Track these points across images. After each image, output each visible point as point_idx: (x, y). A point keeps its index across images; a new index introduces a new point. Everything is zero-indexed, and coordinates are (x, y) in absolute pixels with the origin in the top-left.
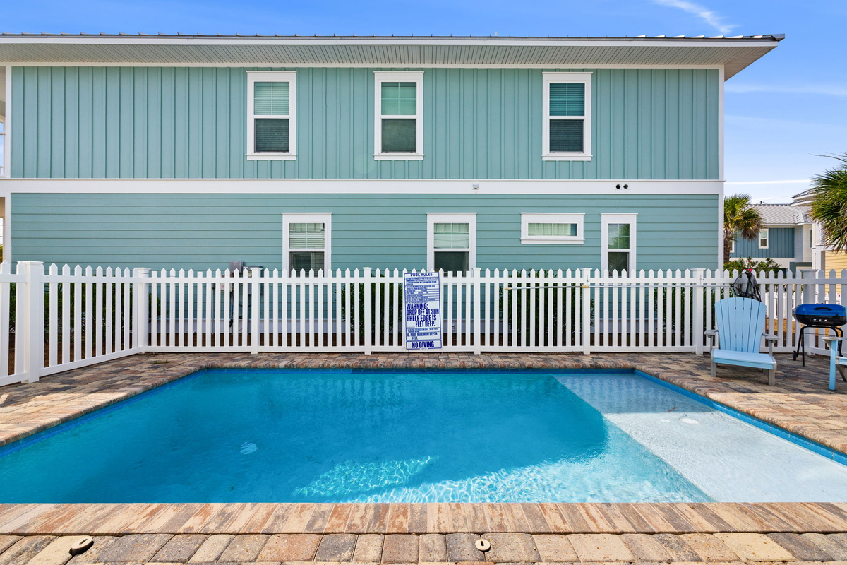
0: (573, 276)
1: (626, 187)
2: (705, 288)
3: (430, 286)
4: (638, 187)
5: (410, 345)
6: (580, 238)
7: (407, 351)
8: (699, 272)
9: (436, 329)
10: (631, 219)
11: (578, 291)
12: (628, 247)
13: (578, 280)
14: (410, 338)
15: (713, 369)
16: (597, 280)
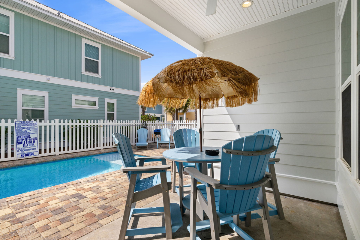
0: (97, 122)
1: (113, 90)
2: (135, 126)
3: (32, 127)
4: (117, 90)
5: (19, 156)
6: (97, 107)
7: (17, 159)
8: (134, 121)
9: (35, 147)
10: (114, 101)
11: (99, 128)
12: (114, 111)
13: (99, 124)
14: (20, 152)
15: (136, 148)
16: (105, 124)
